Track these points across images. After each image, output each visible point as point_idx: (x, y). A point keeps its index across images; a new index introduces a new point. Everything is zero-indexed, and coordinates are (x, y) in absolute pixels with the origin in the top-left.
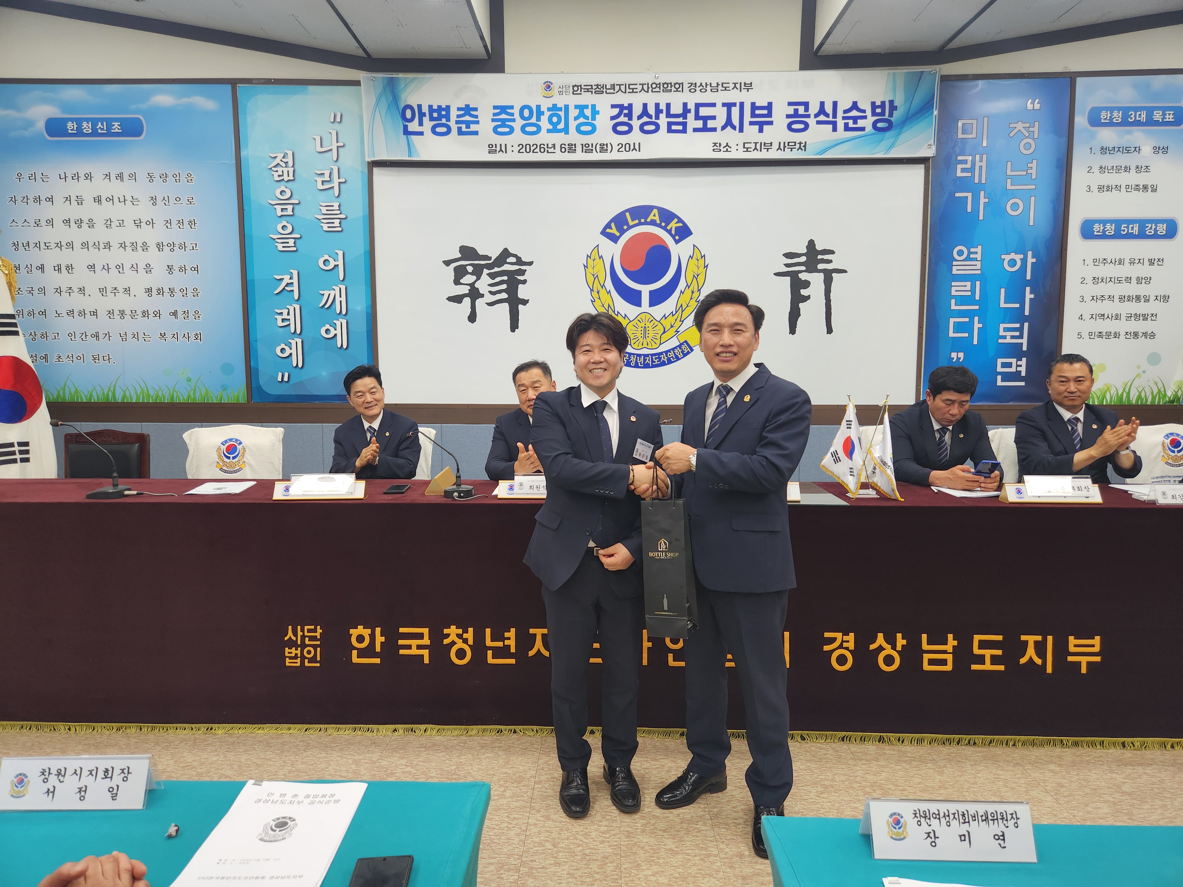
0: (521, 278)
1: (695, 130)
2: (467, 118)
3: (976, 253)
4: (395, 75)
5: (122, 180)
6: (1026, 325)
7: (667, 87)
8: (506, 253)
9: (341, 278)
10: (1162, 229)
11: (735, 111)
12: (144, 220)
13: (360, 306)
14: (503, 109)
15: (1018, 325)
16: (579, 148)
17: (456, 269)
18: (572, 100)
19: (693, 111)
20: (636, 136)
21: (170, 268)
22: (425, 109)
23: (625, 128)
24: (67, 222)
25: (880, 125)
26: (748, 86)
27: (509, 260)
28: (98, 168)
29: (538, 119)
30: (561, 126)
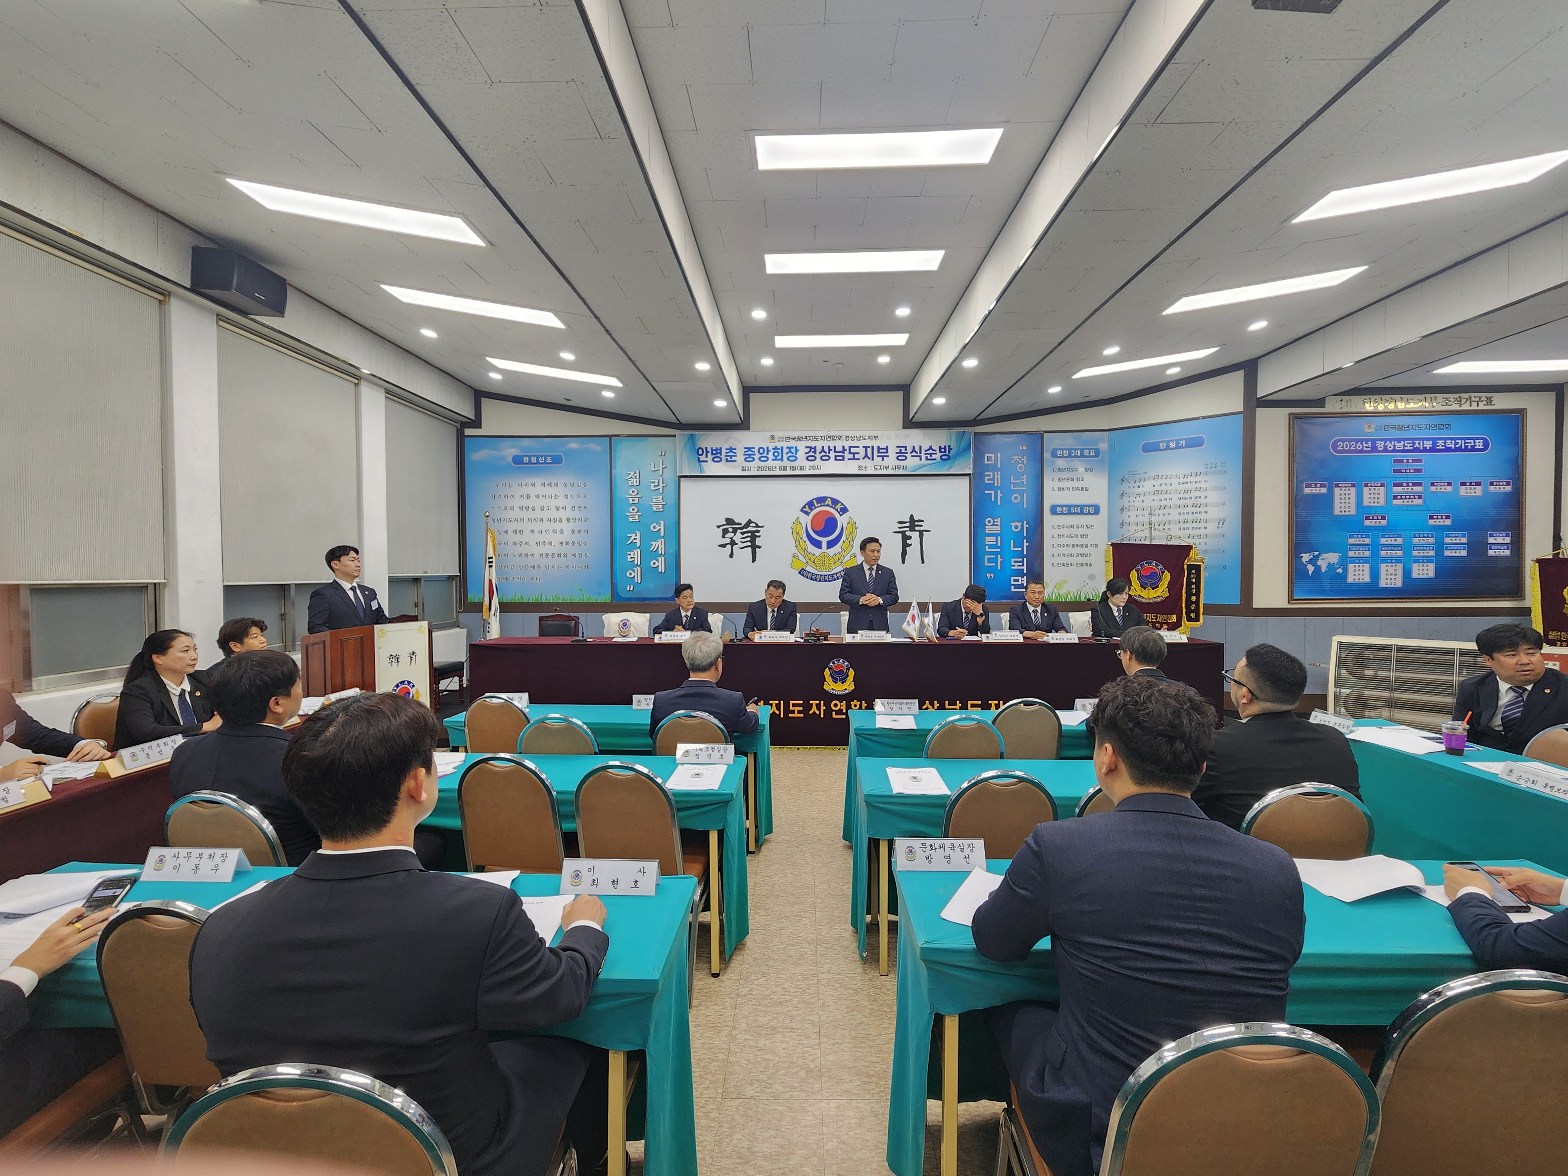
0: (757, 534)
1: (849, 459)
2: (731, 454)
3: (997, 522)
4: (694, 432)
5: (551, 486)
6: (1025, 559)
7: (833, 438)
8: (750, 522)
9: (662, 535)
10: (1092, 510)
11: (869, 450)
12: (561, 506)
13: (672, 550)
14: (749, 449)
15: (1021, 560)
16: (788, 469)
17: (723, 530)
18: (785, 444)
19: (848, 450)
20: (818, 462)
21: (573, 531)
22: (709, 450)
23: (813, 458)
24: (521, 508)
25: (943, 457)
26: (876, 438)
27: (751, 525)
28: (538, 481)
29: (768, 454)
30: (779, 457)
